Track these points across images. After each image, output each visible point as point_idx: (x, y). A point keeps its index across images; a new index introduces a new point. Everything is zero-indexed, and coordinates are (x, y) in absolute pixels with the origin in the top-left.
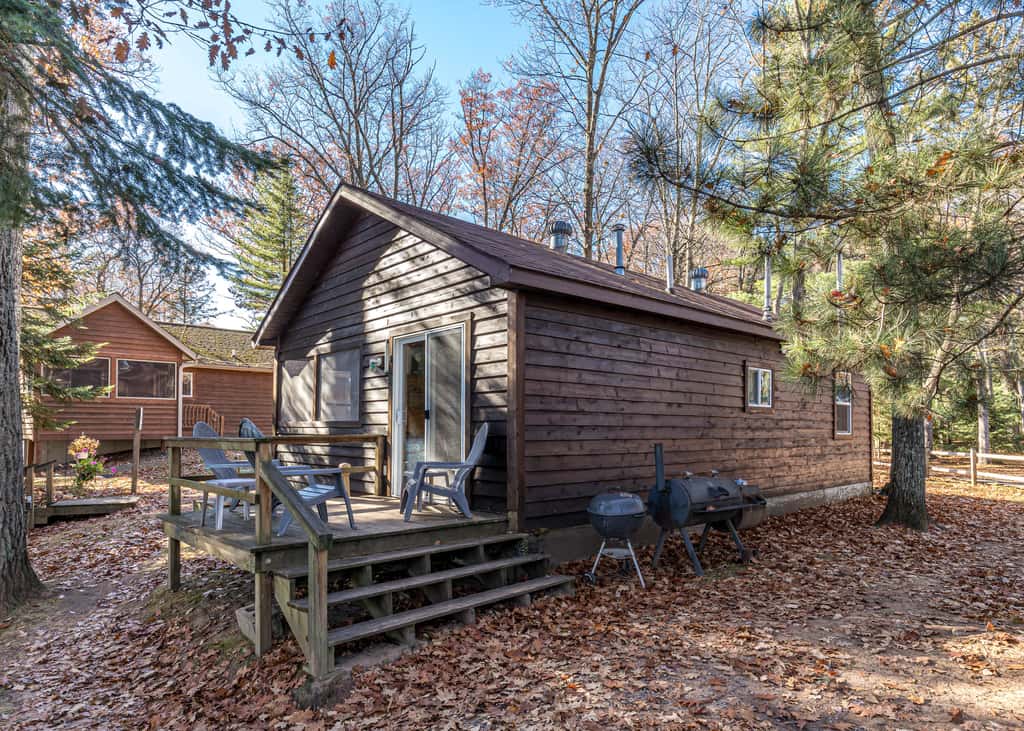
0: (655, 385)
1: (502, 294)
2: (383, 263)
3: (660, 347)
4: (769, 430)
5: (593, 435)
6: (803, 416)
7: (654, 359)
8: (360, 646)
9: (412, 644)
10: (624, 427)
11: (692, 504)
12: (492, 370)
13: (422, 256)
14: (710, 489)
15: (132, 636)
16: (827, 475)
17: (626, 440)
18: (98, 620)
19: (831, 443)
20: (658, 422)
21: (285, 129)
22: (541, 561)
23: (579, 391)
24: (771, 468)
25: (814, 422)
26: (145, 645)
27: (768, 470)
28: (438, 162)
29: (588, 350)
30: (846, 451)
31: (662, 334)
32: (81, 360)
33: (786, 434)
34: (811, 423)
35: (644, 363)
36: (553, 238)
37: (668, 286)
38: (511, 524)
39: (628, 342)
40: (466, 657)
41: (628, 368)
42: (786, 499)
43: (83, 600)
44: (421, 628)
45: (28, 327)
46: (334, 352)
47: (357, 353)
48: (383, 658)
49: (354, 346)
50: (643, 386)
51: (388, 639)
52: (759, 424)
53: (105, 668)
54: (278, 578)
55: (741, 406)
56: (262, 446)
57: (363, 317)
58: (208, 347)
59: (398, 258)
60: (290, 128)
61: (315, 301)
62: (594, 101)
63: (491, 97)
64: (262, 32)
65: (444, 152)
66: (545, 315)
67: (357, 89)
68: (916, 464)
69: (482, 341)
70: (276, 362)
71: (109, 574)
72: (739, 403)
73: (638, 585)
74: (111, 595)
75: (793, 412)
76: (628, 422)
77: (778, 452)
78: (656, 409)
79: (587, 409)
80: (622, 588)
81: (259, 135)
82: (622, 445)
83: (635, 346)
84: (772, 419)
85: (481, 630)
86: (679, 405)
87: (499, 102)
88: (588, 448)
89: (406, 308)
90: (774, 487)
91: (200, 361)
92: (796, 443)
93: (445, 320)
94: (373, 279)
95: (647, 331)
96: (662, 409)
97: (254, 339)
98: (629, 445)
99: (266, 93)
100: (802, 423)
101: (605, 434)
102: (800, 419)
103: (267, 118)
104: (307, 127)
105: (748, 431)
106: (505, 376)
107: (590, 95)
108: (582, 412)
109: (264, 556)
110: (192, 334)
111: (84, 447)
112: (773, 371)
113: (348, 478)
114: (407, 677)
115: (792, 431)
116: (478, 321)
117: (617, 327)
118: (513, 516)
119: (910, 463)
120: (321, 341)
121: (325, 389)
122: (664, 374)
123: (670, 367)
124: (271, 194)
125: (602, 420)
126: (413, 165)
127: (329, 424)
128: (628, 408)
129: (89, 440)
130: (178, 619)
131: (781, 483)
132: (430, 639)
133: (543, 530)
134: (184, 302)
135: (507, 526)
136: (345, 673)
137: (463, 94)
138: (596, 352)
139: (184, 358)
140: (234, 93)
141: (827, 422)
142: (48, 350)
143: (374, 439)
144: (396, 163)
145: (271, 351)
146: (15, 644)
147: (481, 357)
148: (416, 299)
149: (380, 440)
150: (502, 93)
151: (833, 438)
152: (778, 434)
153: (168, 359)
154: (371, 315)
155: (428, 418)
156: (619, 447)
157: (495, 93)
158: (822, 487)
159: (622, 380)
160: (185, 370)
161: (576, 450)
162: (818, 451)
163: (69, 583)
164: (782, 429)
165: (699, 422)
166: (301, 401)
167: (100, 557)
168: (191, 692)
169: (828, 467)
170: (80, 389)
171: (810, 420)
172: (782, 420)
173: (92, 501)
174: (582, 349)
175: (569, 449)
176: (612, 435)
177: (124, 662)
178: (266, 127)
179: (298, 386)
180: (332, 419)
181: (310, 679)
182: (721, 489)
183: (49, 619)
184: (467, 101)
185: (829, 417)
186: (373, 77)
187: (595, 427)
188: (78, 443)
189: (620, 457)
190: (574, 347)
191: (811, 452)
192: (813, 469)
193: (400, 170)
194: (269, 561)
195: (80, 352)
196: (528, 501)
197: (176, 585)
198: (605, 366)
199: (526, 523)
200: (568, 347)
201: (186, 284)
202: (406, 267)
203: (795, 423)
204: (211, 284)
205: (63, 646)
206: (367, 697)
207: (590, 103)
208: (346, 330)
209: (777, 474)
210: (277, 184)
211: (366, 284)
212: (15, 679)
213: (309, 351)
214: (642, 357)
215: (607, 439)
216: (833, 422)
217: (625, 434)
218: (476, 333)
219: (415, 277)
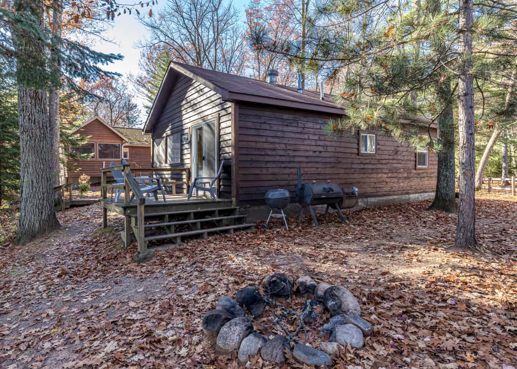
0: (306, 142)
1: (229, 104)
2: (189, 94)
3: (310, 125)
4: (374, 164)
5: (274, 165)
6: (395, 158)
7: (306, 130)
8: (161, 243)
9: (179, 244)
10: (290, 162)
11: (314, 195)
12: (227, 137)
13: (201, 90)
14: (324, 189)
15: (88, 242)
16: (411, 187)
17: (290, 168)
18: (78, 237)
19: (414, 171)
20: (309, 160)
21: (167, 37)
22: (244, 217)
23: (266, 146)
24: (375, 183)
25: (402, 160)
26: (91, 245)
27: (373, 184)
28: (237, 45)
29: (271, 127)
30: (424, 176)
31: (310, 119)
32: (83, 143)
33: (385, 166)
34: (401, 161)
35: (301, 133)
36: (269, 78)
37: (321, 97)
38: (233, 203)
39: (291, 123)
40: (199, 249)
41: (292, 135)
42: (385, 198)
43: (74, 231)
44: (183, 239)
45: (64, 130)
46: (172, 134)
47: (179, 134)
48: (168, 248)
49: (179, 131)
50: (300, 143)
51: (171, 241)
52: (368, 161)
53: (76, 251)
54: (132, 218)
55: (357, 152)
56: (126, 168)
57: (182, 118)
58: (135, 137)
59: (193, 91)
60: (168, 37)
61: (165, 113)
62: (305, 8)
63: (261, 11)
64: (122, 6)
65: (239, 40)
66: (249, 112)
67: (198, 15)
68: (449, 180)
69: (223, 125)
70: (152, 140)
71: (85, 223)
72: (356, 151)
73: (285, 229)
74: (84, 230)
75: (389, 155)
76: (292, 160)
77: (380, 175)
78: (307, 154)
79: (270, 154)
80: (278, 230)
81: (156, 41)
82: (288, 170)
83: (295, 125)
84: (376, 159)
85: (209, 241)
86: (320, 152)
87: (264, 13)
88: (270, 171)
89: (197, 113)
90: (377, 192)
91: (131, 143)
92: (391, 171)
93: (210, 117)
94: (184, 102)
95: (302, 118)
96: (311, 154)
97: (143, 131)
98: (292, 170)
99: (158, 22)
100: (395, 161)
101: (280, 165)
102: (393, 159)
103: (159, 33)
104: (176, 36)
105: (361, 165)
106: (230, 140)
107: (303, 6)
108: (268, 155)
109: (127, 209)
110: (128, 132)
111: (84, 179)
112: (376, 135)
113: (175, 187)
114: (174, 254)
115: (389, 165)
116: (222, 116)
117: (286, 116)
118: (234, 199)
119: (446, 179)
120: (167, 130)
121: (169, 150)
122: (311, 137)
123: (315, 134)
124: (162, 67)
125: (277, 158)
126: (225, 48)
127: (171, 165)
128: (291, 153)
129: (86, 176)
130: (104, 237)
131: (382, 190)
132: (187, 243)
133: (248, 206)
134: (128, 118)
135: (232, 204)
136: (151, 252)
137: (247, 11)
138: (275, 128)
139: (124, 142)
140: (145, 23)
141: (411, 161)
142: (70, 140)
143: (185, 170)
144: (215, 48)
145: (150, 135)
146: (50, 243)
147: (222, 132)
148: (200, 109)
149: (187, 170)
150: (266, 8)
151: (415, 169)
152: (380, 166)
153: (117, 143)
154: (184, 117)
155: (204, 159)
156: (287, 171)
157: (262, 9)
158: (408, 193)
159: (288, 141)
160: (125, 147)
161: (264, 171)
162: (405, 175)
163: (70, 225)
164: (382, 164)
165: (332, 160)
166: (161, 156)
167: (83, 218)
168: (101, 258)
169: (412, 184)
170: (83, 155)
171: (400, 160)
172: (382, 159)
173: (86, 199)
174: (267, 127)
175: (261, 171)
176: (283, 165)
177: (83, 250)
178: (159, 37)
179: (159, 150)
180: (172, 163)
181: (139, 253)
182: (330, 188)
183: (62, 236)
184: (249, 14)
185: (413, 159)
186: (205, 8)
187: (274, 162)
188: (82, 177)
189: (288, 175)
190: (263, 126)
191: (400, 175)
192: (402, 184)
193: (218, 51)
194: (129, 211)
195: (82, 140)
196: (240, 193)
197: (106, 226)
198: (279, 134)
199: (240, 202)
200: (260, 126)
201: (129, 110)
202: (196, 95)
203: (391, 161)
204: (139, 110)
205: (64, 245)
206: (158, 260)
207: (303, 9)
208: (176, 124)
209: (379, 186)
210: (164, 63)
211: (182, 104)
212: (48, 253)
213: (163, 134)
214: (300, 130)
215: (280, 167)
216: (416, 161)
217: (290, 165)
218: (220, 122)
219: (199, 100)
